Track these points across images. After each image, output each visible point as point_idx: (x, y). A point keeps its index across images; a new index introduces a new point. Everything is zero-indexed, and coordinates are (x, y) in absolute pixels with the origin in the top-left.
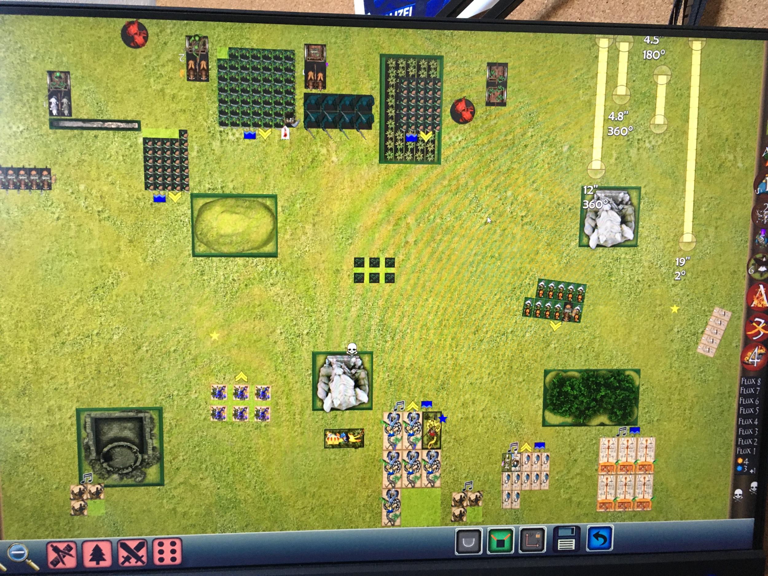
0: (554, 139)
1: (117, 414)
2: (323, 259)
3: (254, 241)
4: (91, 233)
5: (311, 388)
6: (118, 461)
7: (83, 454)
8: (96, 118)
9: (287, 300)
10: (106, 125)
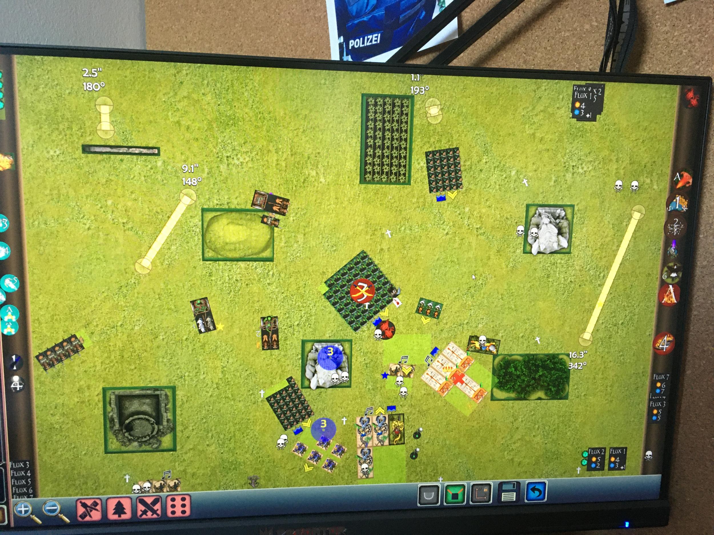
0: (504, 165)
1: (137, 392)
2: (312, 263)
3: (254, 248)
4: (117, 241)
5: (300, 370)
6: (138, 431)
7: (108, 426)
8: (122, 145)
9: (281, 297)
10: (131, 150)
